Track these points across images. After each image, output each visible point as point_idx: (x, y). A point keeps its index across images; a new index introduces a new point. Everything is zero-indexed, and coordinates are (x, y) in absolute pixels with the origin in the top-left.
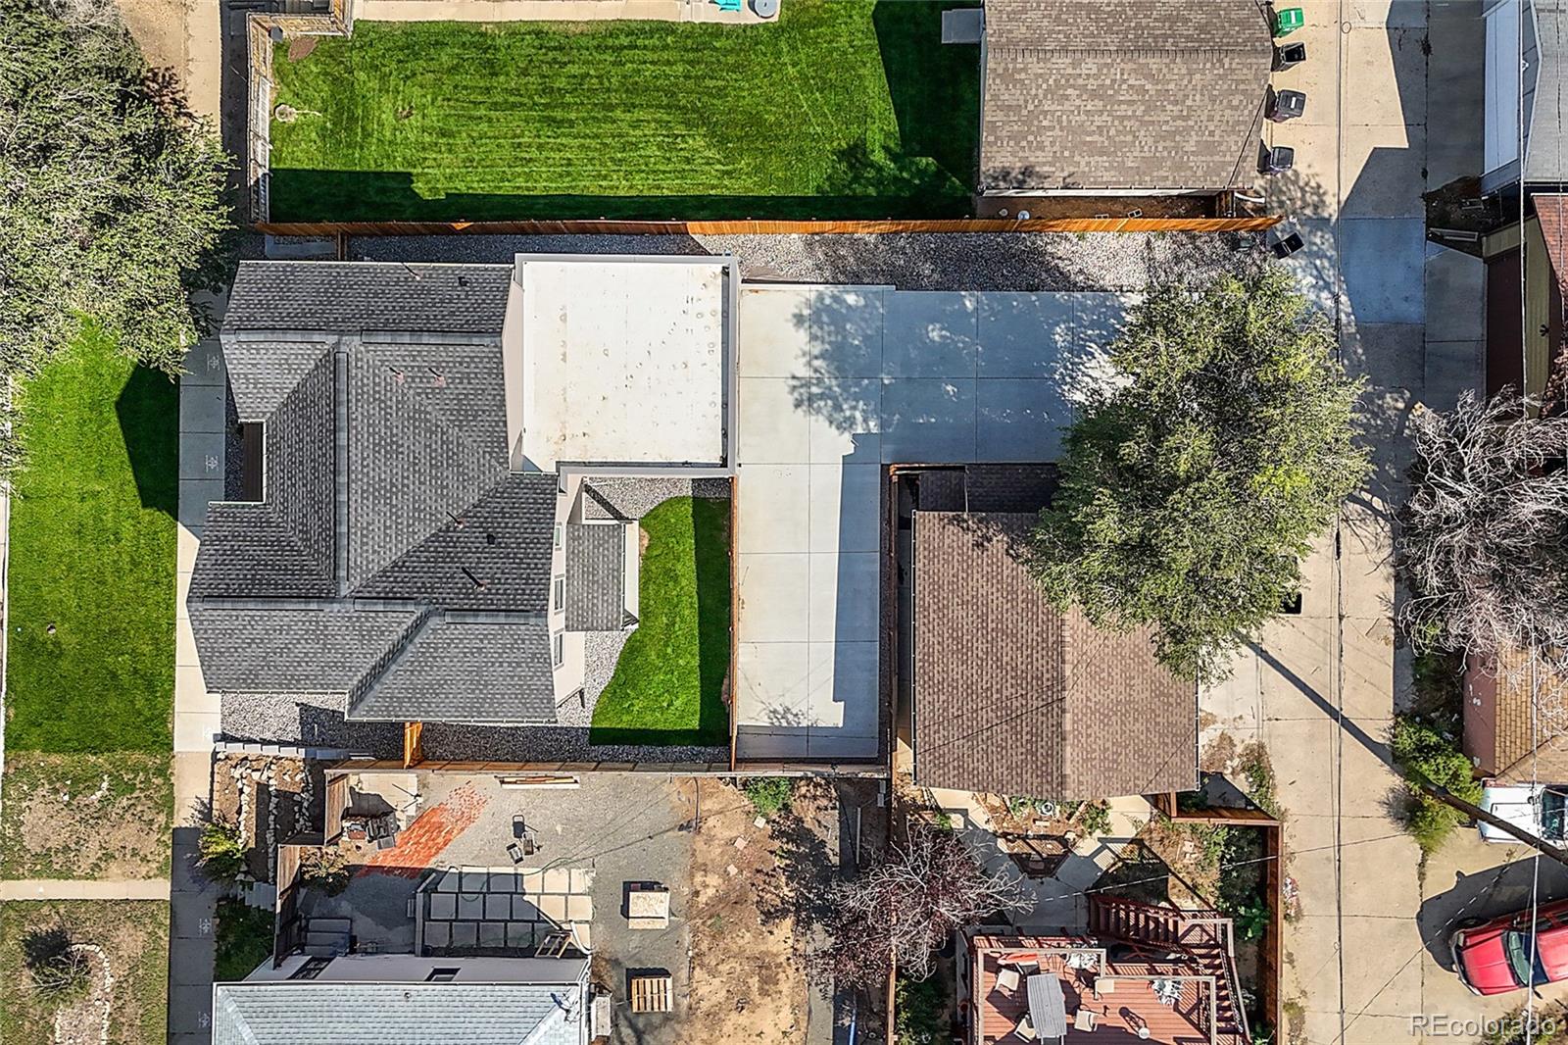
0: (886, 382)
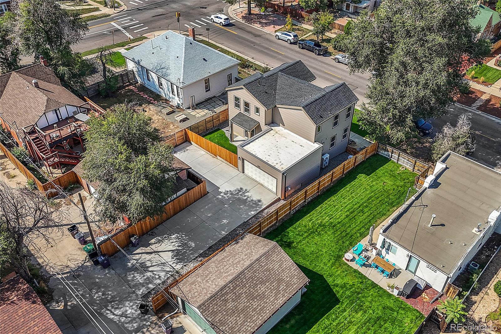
0: (226, 205)
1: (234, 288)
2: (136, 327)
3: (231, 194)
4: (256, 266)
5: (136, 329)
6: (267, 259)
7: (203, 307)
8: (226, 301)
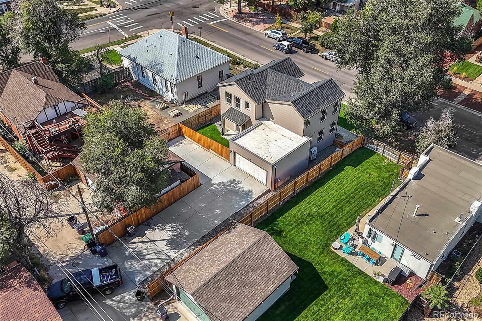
1: (227, 276)
2: (134, 312)
3: (224, 185)
4: (248, 255)
5: (134, 314)
6: (258, 247)
7: (196, 293)
8: (219, 288)
